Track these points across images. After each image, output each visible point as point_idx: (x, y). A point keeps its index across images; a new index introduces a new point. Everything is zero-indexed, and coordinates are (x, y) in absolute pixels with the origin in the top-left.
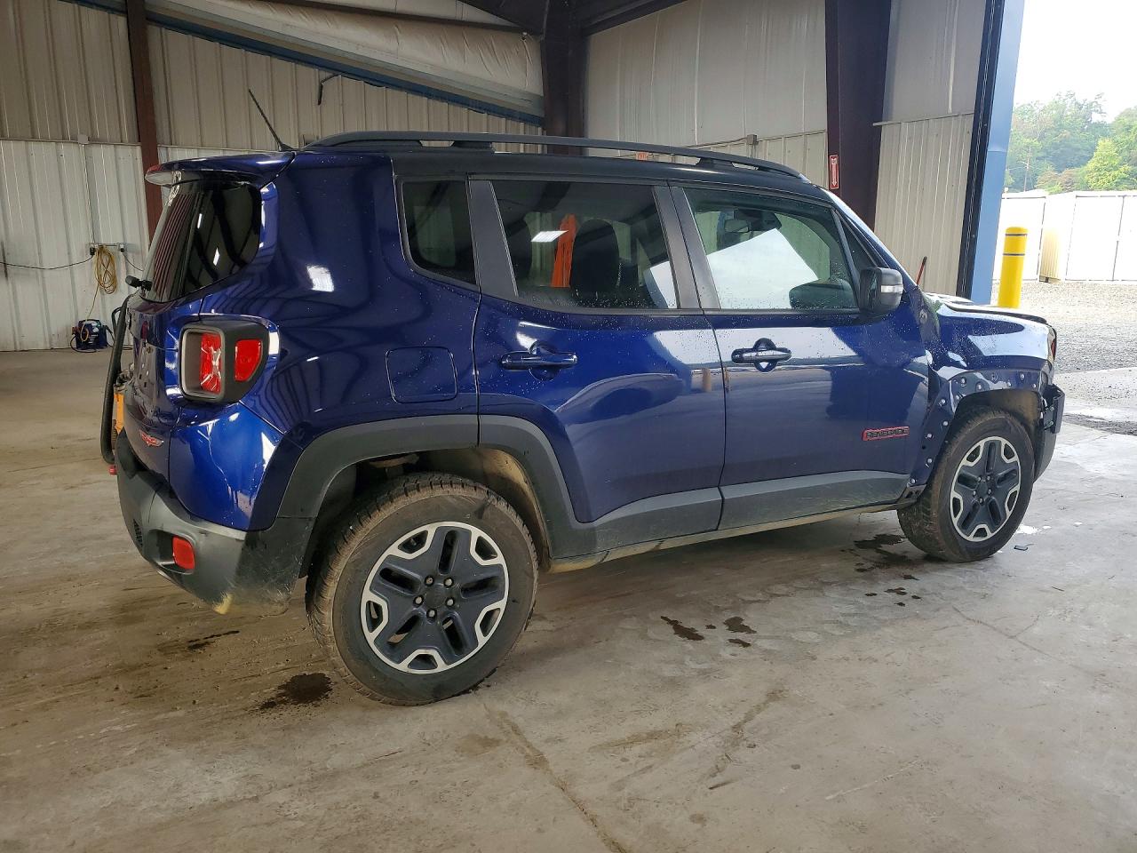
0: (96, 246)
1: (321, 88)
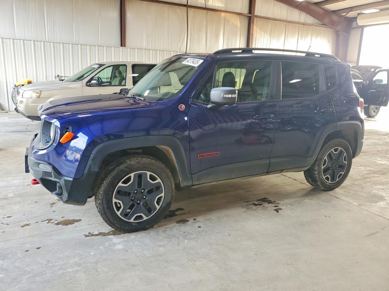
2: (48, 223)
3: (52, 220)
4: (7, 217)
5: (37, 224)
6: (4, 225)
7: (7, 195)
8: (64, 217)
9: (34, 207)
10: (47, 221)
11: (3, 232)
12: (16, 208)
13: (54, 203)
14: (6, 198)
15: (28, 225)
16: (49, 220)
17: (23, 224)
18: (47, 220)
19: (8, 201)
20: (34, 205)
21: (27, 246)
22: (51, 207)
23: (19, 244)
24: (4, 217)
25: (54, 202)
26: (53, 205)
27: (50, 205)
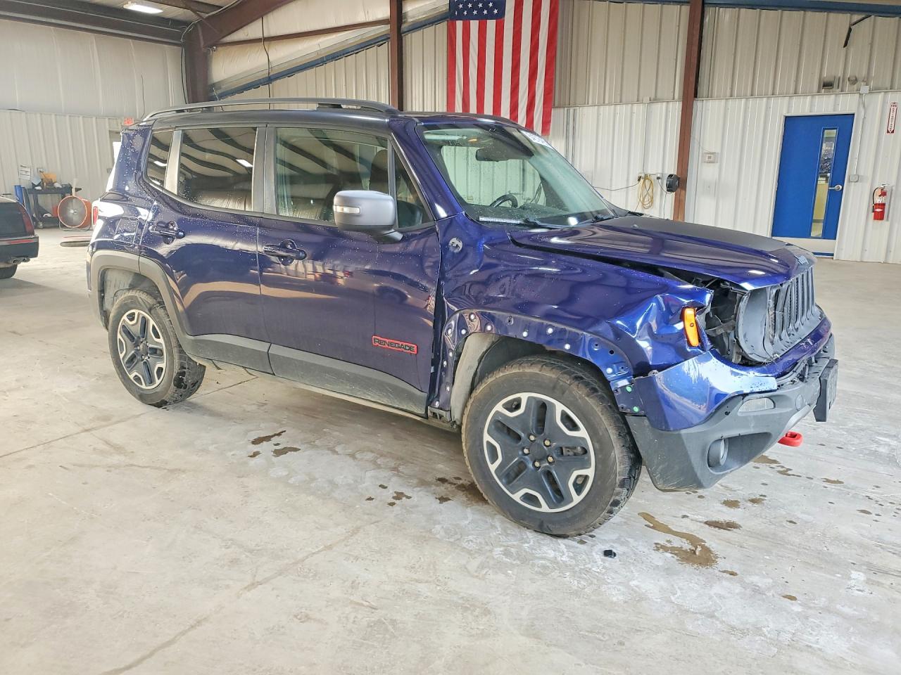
0: (643, 175)
1: (850, 30)
2: (790, 470)
3: (780, 472)
4: (869, 513)
5: (811, 476)
6: (878, 499)
7: (868, 581)
8: (754, 467)
9: (802, 513)
10: (789, 472)
11: (877, 487)
12: (847, 530)
13: (753, 501)
14: (872, 569)
15: (828, 481)
16: (785, 472)
17: (838, 486)
18: (789, 475)
19: (866, 559)
20: (800, 516)
21: (837, 452)
22: (765, 496)
23: (852, 460)
24: (877, 518)
25: (750, 504)
26: (758, 497)
27: (764, 502)
